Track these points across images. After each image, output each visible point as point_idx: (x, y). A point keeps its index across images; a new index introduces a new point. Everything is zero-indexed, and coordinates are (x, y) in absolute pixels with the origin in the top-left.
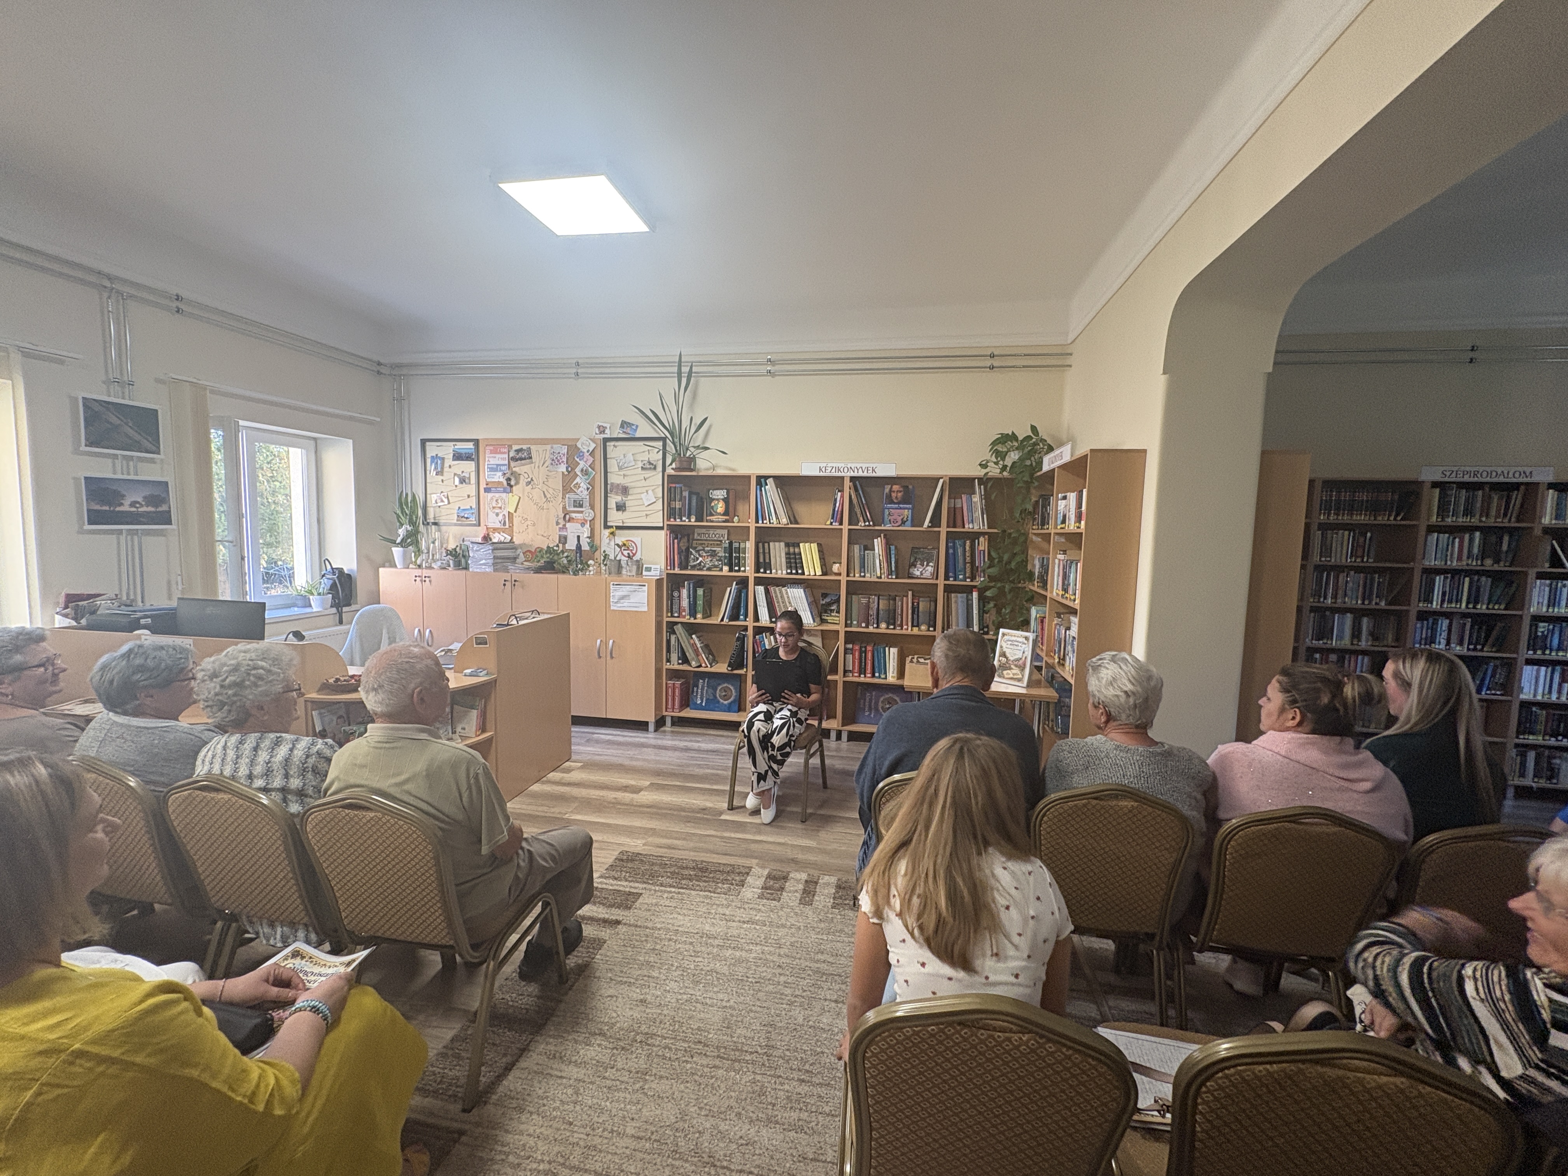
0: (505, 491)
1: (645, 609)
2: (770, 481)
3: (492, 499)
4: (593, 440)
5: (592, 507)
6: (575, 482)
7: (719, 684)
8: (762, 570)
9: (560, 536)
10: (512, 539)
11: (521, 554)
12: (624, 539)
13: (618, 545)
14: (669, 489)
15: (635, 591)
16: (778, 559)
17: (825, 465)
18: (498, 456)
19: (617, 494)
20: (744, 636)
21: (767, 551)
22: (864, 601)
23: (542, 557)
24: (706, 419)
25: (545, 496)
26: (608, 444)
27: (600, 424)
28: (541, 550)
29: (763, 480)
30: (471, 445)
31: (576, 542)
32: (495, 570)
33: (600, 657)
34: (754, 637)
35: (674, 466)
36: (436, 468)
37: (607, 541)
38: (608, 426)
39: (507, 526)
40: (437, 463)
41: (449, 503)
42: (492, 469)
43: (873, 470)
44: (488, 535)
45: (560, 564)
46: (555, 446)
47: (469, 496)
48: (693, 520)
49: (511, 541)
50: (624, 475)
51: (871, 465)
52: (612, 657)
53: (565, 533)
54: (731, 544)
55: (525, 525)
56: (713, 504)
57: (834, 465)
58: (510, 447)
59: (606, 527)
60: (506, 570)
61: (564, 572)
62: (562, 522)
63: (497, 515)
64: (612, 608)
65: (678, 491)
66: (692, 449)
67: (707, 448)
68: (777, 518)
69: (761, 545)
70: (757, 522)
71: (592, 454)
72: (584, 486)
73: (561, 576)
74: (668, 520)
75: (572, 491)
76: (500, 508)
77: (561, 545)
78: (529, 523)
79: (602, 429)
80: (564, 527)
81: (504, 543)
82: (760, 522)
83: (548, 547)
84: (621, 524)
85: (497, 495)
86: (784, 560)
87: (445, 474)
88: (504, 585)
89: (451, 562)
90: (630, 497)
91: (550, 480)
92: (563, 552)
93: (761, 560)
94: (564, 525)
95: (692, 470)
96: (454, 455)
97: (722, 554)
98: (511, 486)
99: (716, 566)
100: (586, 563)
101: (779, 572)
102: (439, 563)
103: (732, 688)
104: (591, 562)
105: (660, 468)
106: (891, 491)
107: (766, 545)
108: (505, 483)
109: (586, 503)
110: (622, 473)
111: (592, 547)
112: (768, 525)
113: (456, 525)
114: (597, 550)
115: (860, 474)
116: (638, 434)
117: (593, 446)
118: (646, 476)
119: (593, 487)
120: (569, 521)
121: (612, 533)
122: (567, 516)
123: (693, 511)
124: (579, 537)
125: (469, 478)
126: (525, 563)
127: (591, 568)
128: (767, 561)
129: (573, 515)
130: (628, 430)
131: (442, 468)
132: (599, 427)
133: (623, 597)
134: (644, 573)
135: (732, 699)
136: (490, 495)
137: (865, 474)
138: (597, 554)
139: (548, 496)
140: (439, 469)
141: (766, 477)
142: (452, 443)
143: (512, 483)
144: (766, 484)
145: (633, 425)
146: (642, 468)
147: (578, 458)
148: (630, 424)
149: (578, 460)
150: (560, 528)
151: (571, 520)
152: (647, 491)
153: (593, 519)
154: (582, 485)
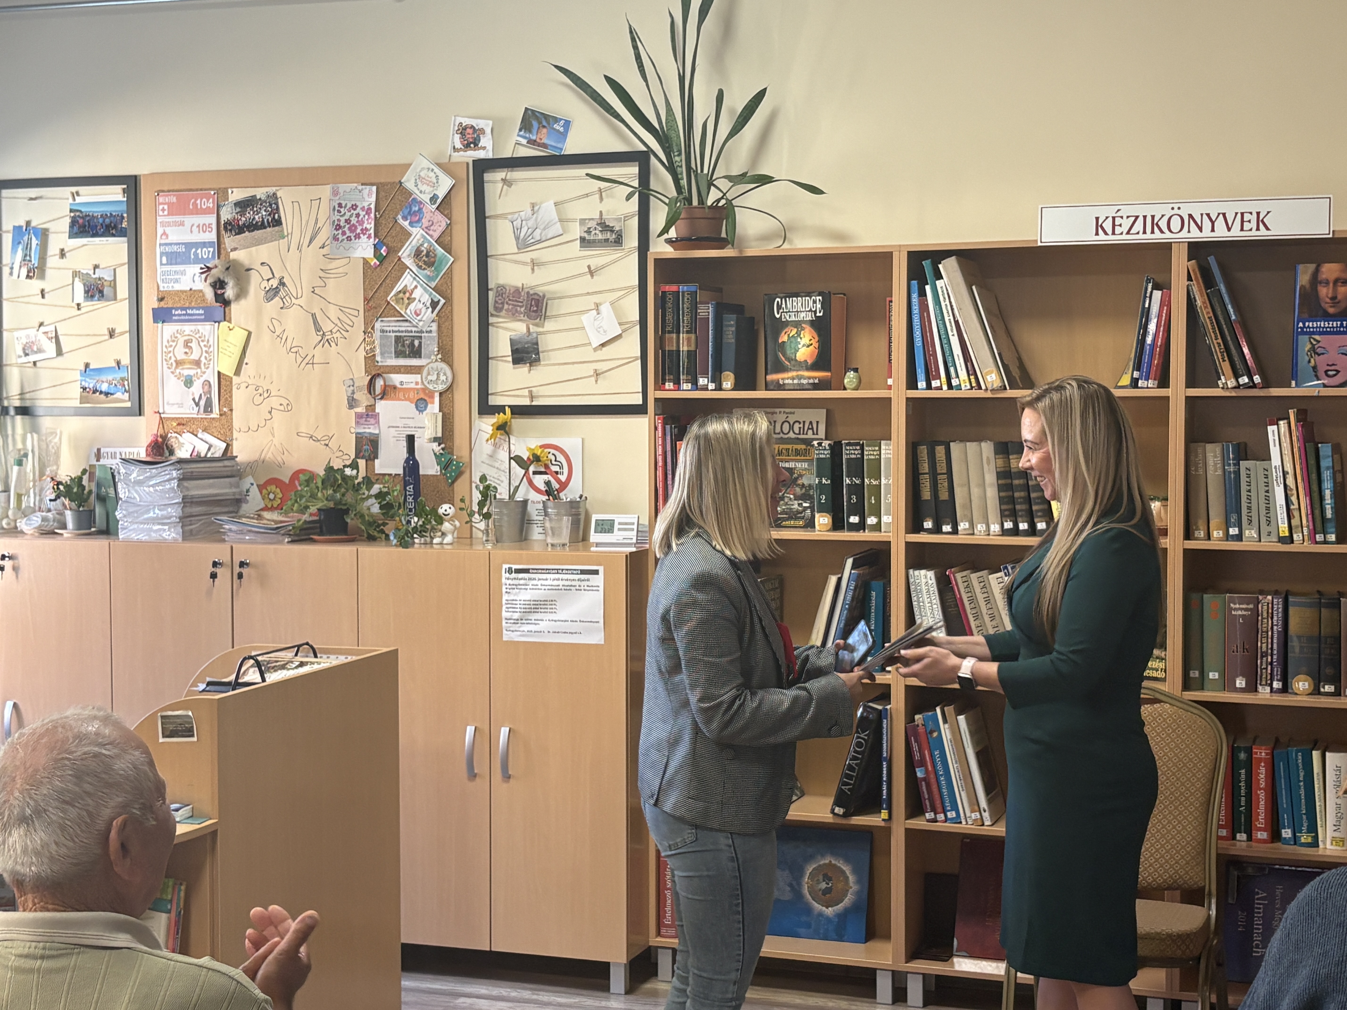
0: (209, 317)
1: (597, 638)
2: (949, 267)
3: (174, 339)
4: (446, 168)
5: (446, 354)
6: (399, 287)
7: (810, 858)
8: (928, 524)
9: (359, 439)
10: (228, 446)
11: (255, 490)
12: (534, 443)
13: (518, 460)
14: (661, 300)
15: (568, 588)
16: (975, 491)
17: (1111, 212)
18: (189, 220)
19: (514, 315)
20: (881, 715)
21: (942, 467)
22: (1239, 609)
23: (313, 496)
24: (761, 95)
25: (318, 328)
26: (487, 176)
27: (466, 121)
28: (312, 477)
29: (927, 264)
30: (115, 194)
31: (404, 455)
32: (185, 538)
33: (473, 776)
34: (910, 719)
35: (672, 233)
36: (26, 258)
37: (488, 448)
38: (486, 125)
39: (215, 414)
40: (28, 247)
41: (59, 352)
42: (174, 258)
43: (1260, 221)
44: (165, 437)
45: (362, 516)
46: (343, 187)
47: (112, 334)
48: (728, 384)
49: (227, 455)
50: (534, 264)
51: (1254, 207)
52: (507, 777)
53: (373, 430)
54: (836, 449)
55: (265, 407)
56: (784, 338)
57: (1140, 211)
58: (222, 194)
59: (486, 409)
60: (217, 535)
61: (371, 539)
62: (364, 398)
63: (189, 382)
64: (507, 636)
65: (685, 305)
66: (724, 184)
67: (765, 180)
68: (971, 371)
69: (923, 451)
70: (912, 384)
71: (445, 205)
72: (422, 296)
73: (368, 551)
74: (659, 385)
75: (389, 311)
76: (197, 363)
77: (362, 463)
78: (274, 402)
79: (470, 136)
80: (370, 414)
81: (205, 460)
82: (922, 384)
83: (329, 469)
84: (526, 402)
85: (188, 328)
86: (992, 493)
87: (49, 272)
88: (214, 576)
89: (69, 515)
90: (549, 325)
91: (331, 283)
92: (368, 482)
93: (926, 494)
94: (371, 408)
95: (722, 243)
96: (74, 222)
97: (810, 479)
98: (226, 303)
99: (793, 515)
100: (434, 511)
101: (980, 527)
102: (36, 519)
103: (847, 869)
104: (445, 509)
105: (632, 240)
106: (1315, 280)
107: (940, 451)
108: (209, 294)
109: (431, 346)
110: (526, 257)
111: (446, 467)
112: (945, 393)
113: (78, 412)
114: (460, 474)
115: (1221, 233)
116: (572, 147)
117: (446, 183)
118: (595, 263)
119: (449, 300)
120: (384, 395)
121: (503, 428)
122: (379, 383)
123: (729, 356)
124: (411, 440)
125: (113, 284)
126: (267, 515)
127: (446, 526)
128: (944, 495)
129: (396, 379)
130: (544, 136)
131: (43, 258)
132: (462, 130)
133: (536, 607)
134: (594, 537)
135: (848, 901)
136: (169, 329)
137: (1236, 234)
138: (460, 487)
139: (327, 326)
140: (35, 262)
141: (938, 256)
142: (67, 191)
143: (229, 292)
144: (940, 277)
145: (556, 120)
146: (583, 240)
147: (405, 218)
148: (546, 117)
149: (406, 224)
150: (359, 416)
151: (388, 392)
152: (597, 306)
153: (450, 388)
154: (417, 294)
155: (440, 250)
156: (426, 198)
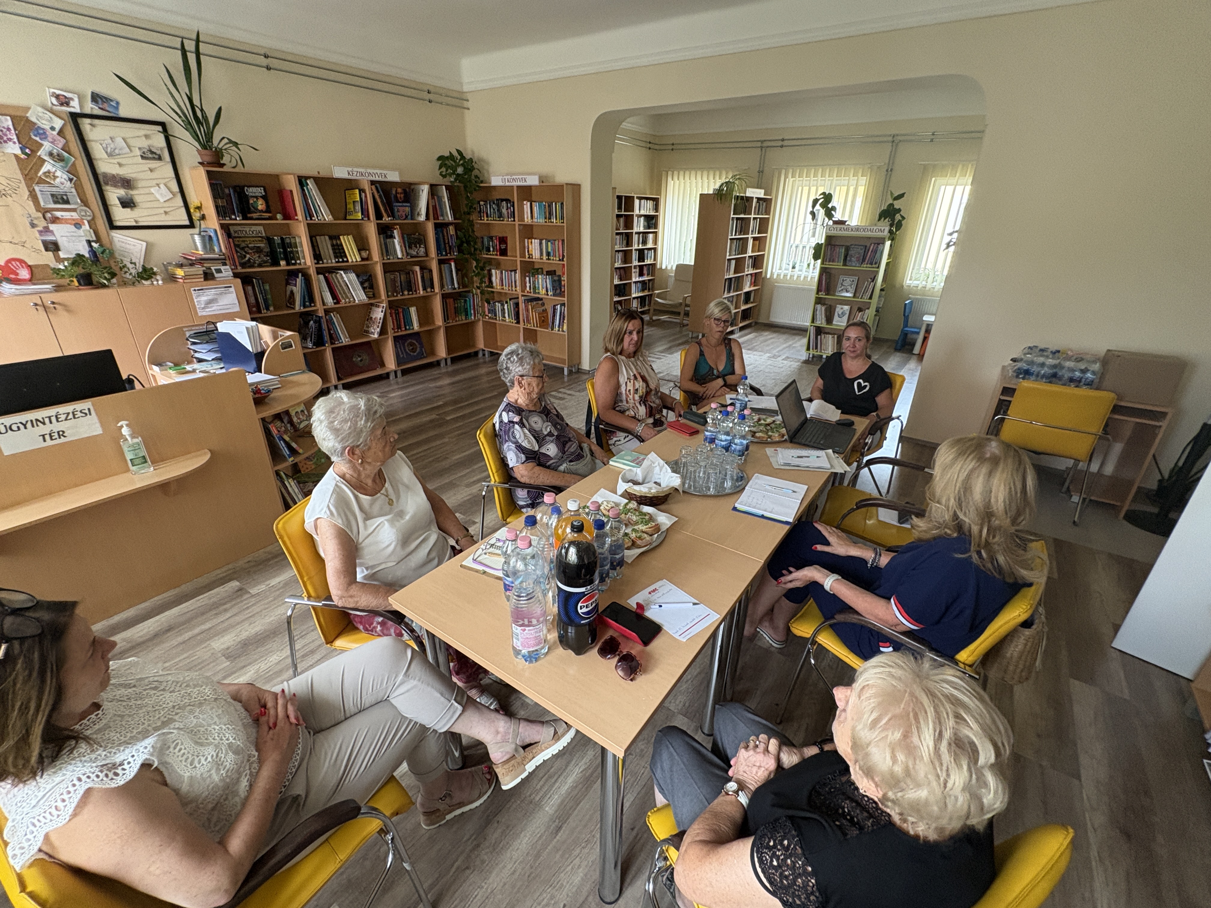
1: (238, 309)
2: (311, 182)
4: (54, 114)
5: (84, 203)
6: (44, 170)
9: (44, 242)
14: (210, 186)
15: (221, 294)
16: (326, 250)
19: (115, 187)
21: (316, 244)
22: (392, 277)
26: (80, 121)
27: (58, 92)
29: (303, 180)
34: (326, 318)
38: (71, 96)
43: (386, 176)
48: (240, 218)
50: (120, 165)
51: (383, 172)
53: (52, 238)
56: (253, 202)
59: (114, 227)
62: (42, 224)
64: (200, 314)
65: (219, 188)
68: (323, 215)
70: (307, 219)
71: (61, 133)
72: (61, 175)
74: (218, 218)
75: (42, 181)
77: (50, 253)
79: (62, 99)
80: (47, 230)
84: (134, 224)
86: (331, 251)
88: (36, 310)
90: (136, 192)
94: (47, 227)
97: (269, 250)
99: (266, 262)
101: (330, 261)
105: (166, 158)
106: (396, 193)
109: (75, 199)
110: (115, 161)
111: (102, 253)
112: (317, 221)
114: (111, 255)
115: (377, 179)
116: (123, 114)
117: (58, 122)
118: (150, 166)
119: (78, 178)
120: (53, 222)
122: (48, 215)
128: (318, 253)
129: (58, 214)
130: (105, 106)
132: (57, 97)
133: (210, 302)
134: (216, 275)
137: (380, 179)
141: (307, 178)
144: (307, 184)
145: (111, 100)
146: (142, 156)
147: (36, 136)
148: (106, 98)
149: (37, 139)
150: (40, 232)
151: (55, 220)
152: (158, 185)
153: (93, 219)
154: (58, 173)
155: (66, 154)
156: (47, 127)
